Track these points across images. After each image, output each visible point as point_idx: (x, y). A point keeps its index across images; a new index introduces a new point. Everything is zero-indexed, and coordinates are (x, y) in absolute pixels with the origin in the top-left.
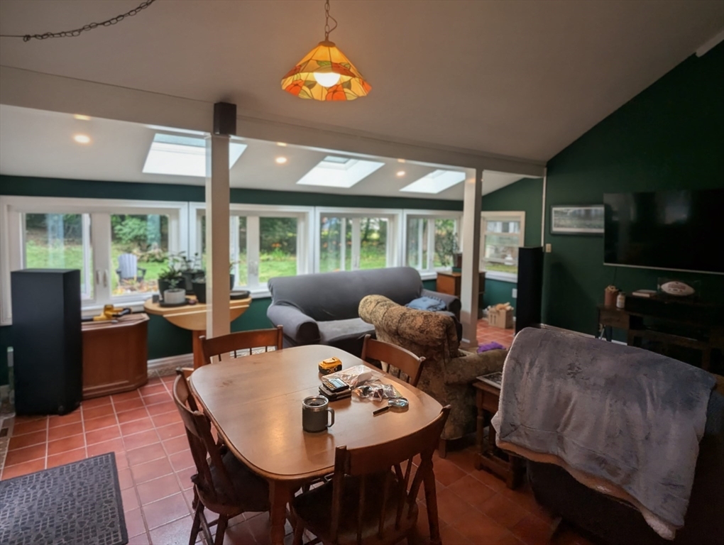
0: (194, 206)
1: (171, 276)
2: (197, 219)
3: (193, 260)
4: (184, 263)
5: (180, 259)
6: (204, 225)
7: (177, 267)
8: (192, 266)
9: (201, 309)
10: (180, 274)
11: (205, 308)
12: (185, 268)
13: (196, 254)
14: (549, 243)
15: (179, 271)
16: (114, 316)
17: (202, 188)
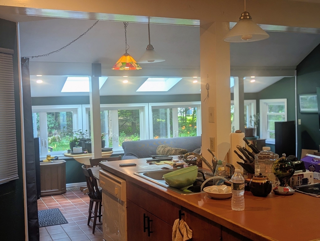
0: (85, 106)
1: (76, 141)
2: (86, 113)
3: (85, 133)
4: (81, 135)
5: (79, 133)
6: (89, 115)
7: (78, 137)
8: (84, 136)
9: (90, 155)
10: (79, 140)
11: (91, 155)
12: (81, 137)
13: (86, 131)
14: (300, 119)
15: (79, 139)
16: (51, 160)
17: (88, 97)
